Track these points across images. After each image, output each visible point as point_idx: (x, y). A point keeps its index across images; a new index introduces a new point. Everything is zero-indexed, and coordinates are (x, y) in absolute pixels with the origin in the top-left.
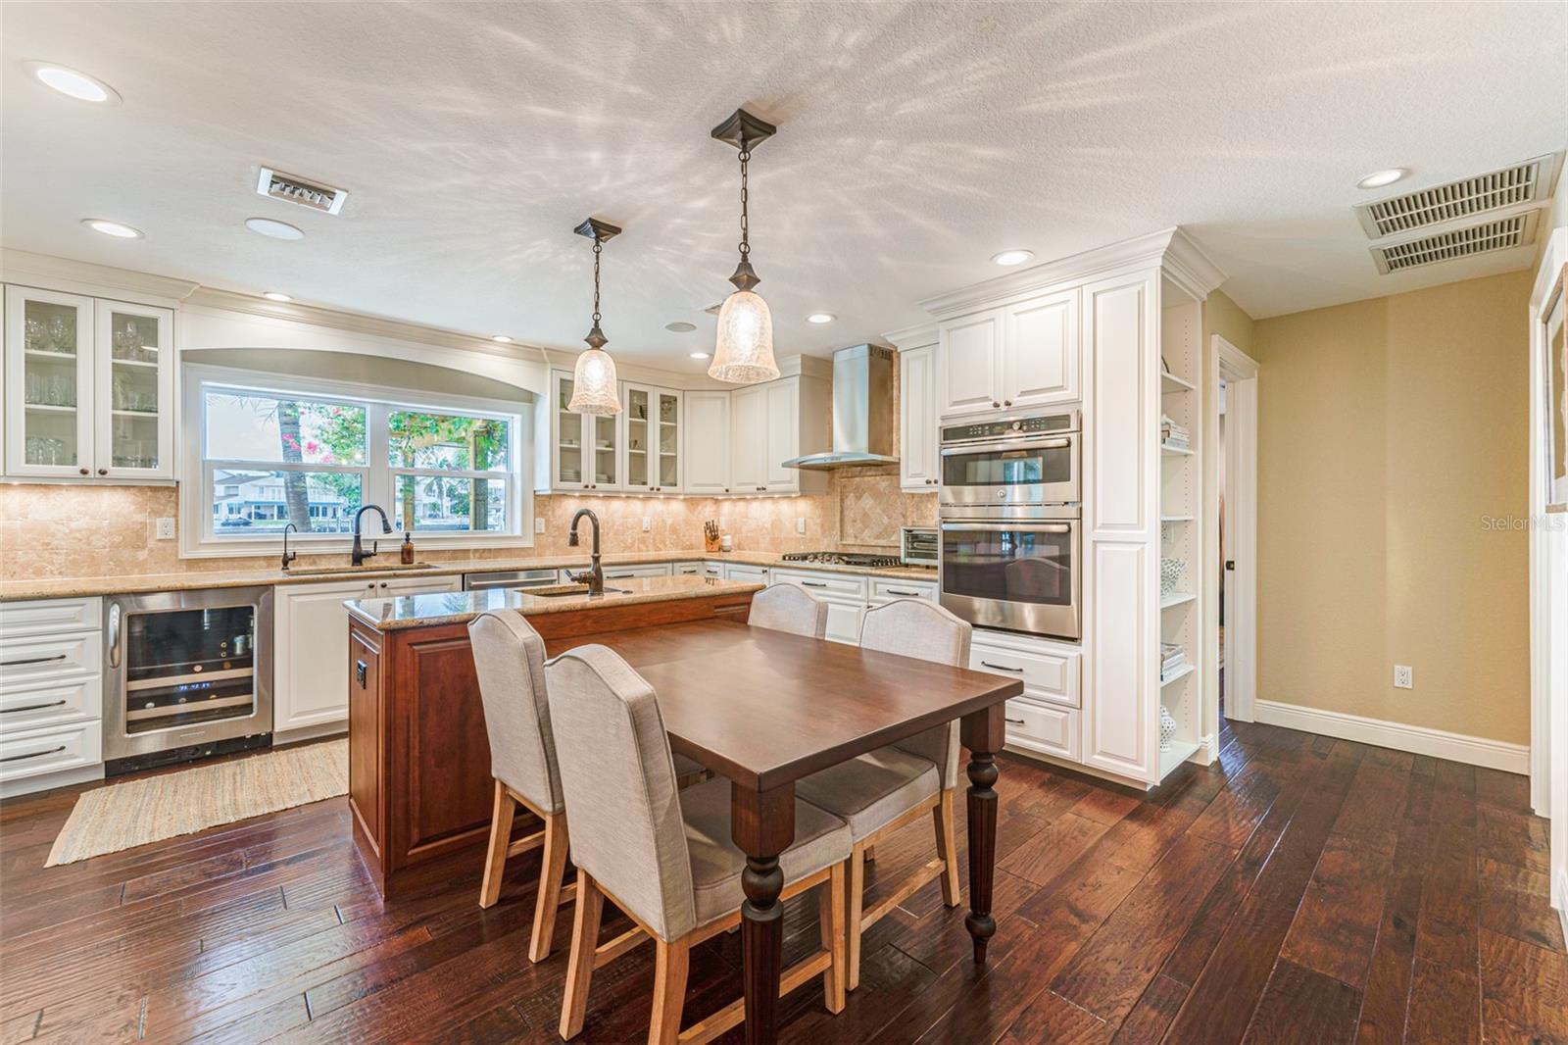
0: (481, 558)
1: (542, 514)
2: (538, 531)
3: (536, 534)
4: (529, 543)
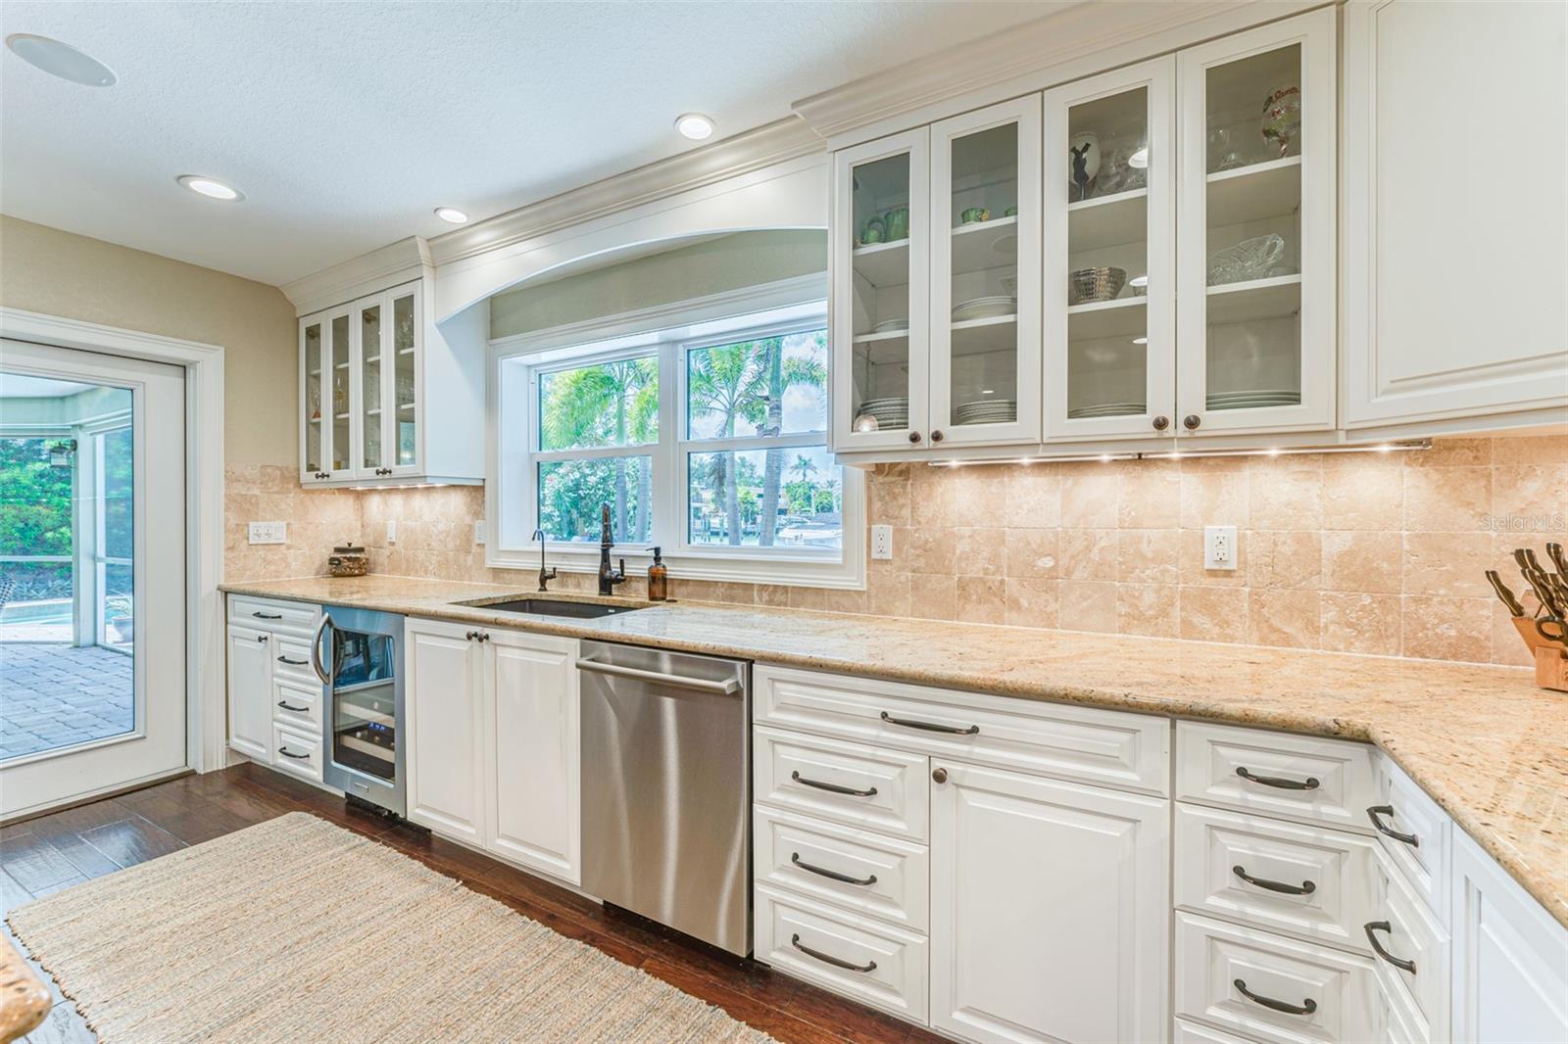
0: (770, 602)
1: (887, 517)
2: (875, 556)
3: (871, 561)
4: (854, 580)
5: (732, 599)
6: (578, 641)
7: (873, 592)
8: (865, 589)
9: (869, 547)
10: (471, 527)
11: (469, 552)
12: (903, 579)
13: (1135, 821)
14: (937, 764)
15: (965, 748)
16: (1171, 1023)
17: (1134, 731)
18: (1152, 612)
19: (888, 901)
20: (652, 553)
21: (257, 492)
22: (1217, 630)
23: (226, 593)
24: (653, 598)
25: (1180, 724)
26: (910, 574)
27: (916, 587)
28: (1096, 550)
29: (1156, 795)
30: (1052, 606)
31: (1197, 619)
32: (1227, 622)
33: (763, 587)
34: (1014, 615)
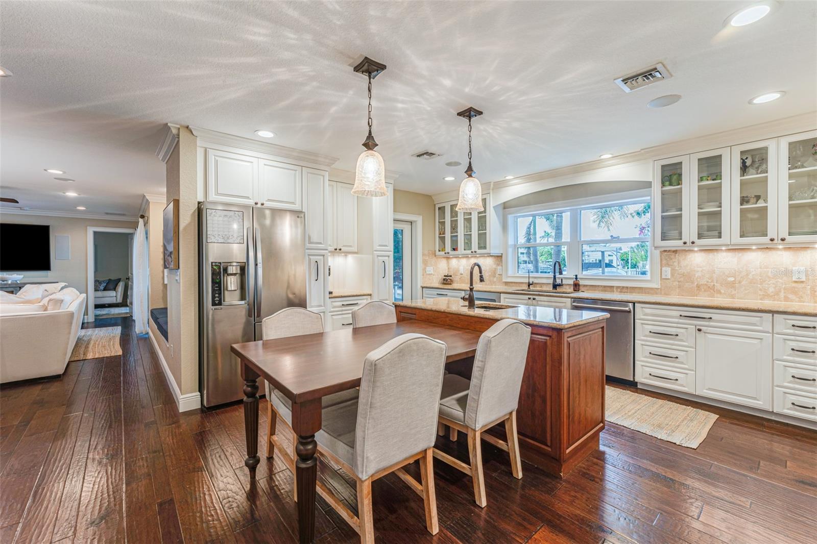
0: (621, 292)
1: (668, 265)
2: (663, 277)
3: (662, 279)
5: (605, 291)
6: (570, 299)
7: (663, 289)
8: (659, 287)
9: (661, 274)
10: (496, 269)
11: (495, 277)
12: (675, 284)
13: (761, 339)
14: (698, 327)
15: (707, 323)
16: (773, 388)
17: (761, 317)
18: (772, 294)
19: (682, 363)
20: (575, 277)
21: (427, 258)
22: (798, 299)
23: (423, 288)
24: (574, 290)
25: (775, 315)
26: (677, 283)
27: (679, 287)
28: (751, 275)
29: (768, 332)
30: (734, 292)
31: (790, 296)
32: (802, 297)
33: (618, 287)
34: (719, 295)
